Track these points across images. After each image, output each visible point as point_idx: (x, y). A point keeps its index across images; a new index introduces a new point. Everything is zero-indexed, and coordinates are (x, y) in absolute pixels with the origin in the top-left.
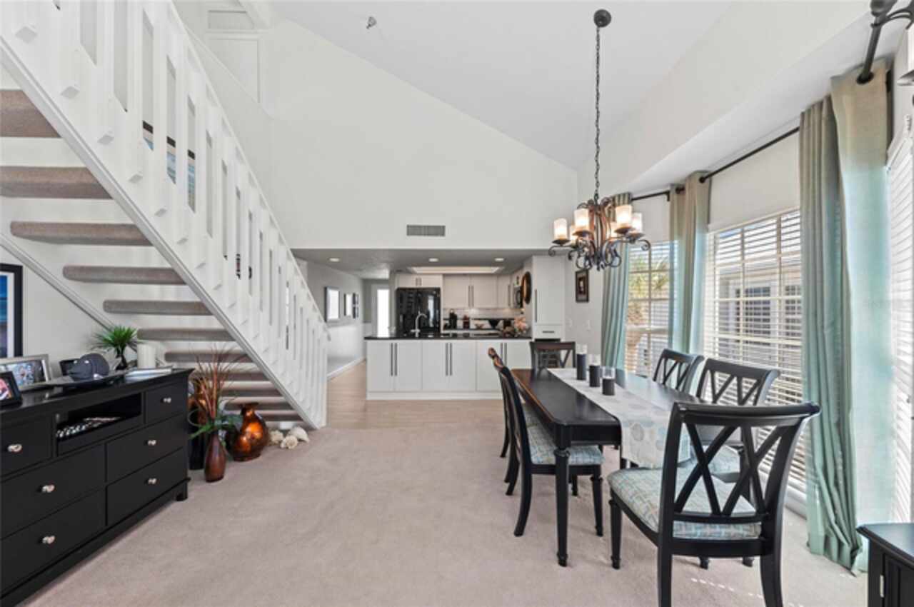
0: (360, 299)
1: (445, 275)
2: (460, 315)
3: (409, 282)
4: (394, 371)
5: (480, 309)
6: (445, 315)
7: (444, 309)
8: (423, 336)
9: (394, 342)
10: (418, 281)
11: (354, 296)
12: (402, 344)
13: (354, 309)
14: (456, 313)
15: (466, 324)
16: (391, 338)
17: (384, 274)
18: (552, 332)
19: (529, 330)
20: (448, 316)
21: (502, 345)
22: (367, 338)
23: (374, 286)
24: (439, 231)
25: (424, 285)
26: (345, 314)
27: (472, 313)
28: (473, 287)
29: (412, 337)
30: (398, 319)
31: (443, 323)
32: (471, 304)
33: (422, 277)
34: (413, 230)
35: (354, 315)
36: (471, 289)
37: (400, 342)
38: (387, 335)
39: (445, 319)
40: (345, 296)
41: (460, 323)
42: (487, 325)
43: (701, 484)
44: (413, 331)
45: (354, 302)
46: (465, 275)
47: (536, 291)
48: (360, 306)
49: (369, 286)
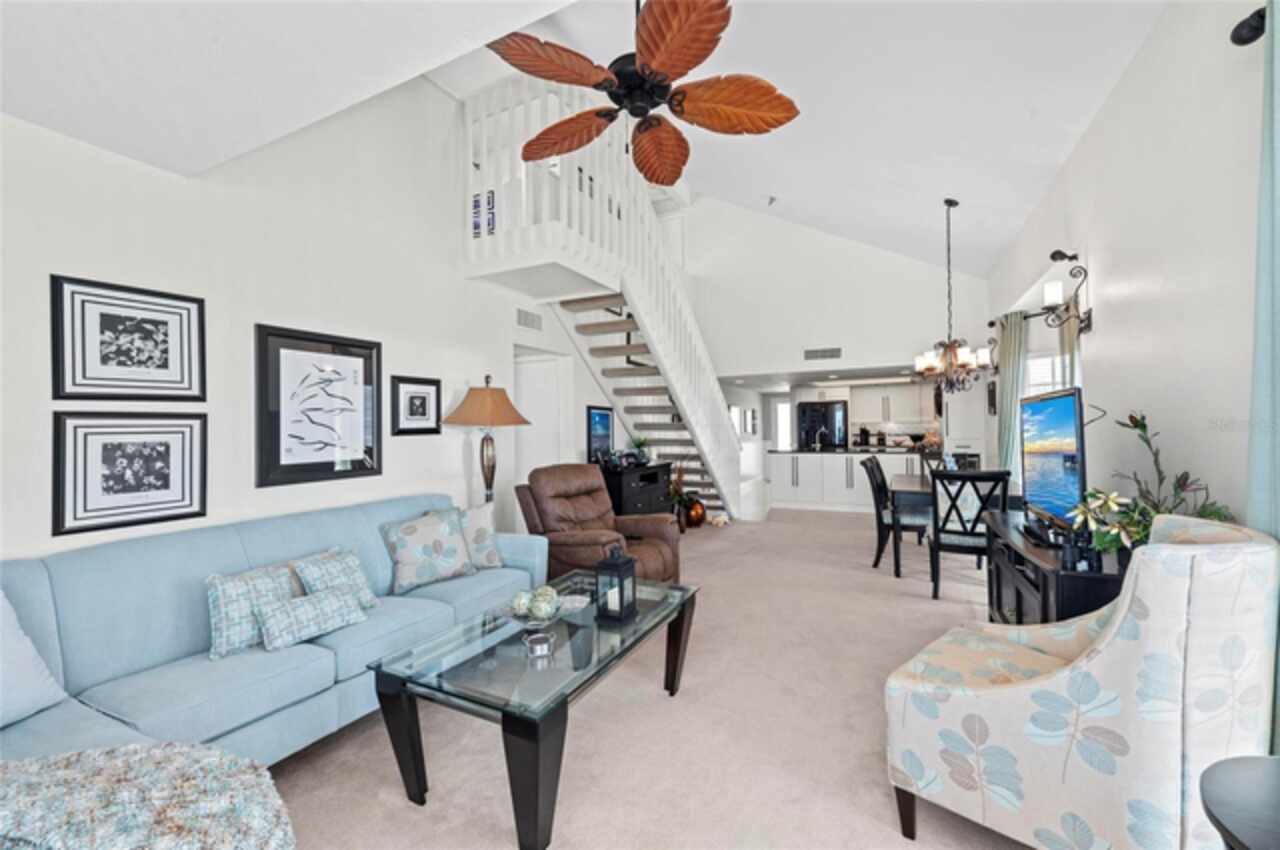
0: (759, 415)
1: (852, 387)
2: (872, 430)
3: (811, 396)
4: (795, 482)
5: (897, 422)
6: (854, 430)
7: (853, 424)
8: (824, 450)
9: (796, 455)
10: (822, 394)
11: (753, 412)
12: (804, 457)
13: (754, 426)
14: (868, 428)
15: (882, 440)
16: (793, 452)
17: (785, 388)
18: (968, 447)
19: (940, 445)
20: (858, 432)
21: (907, 460)
22: (771, 452)
23: (773, 400)
24: (834, 353)
25: (828, 398)
26: (745, 430)
27: (890, 428)
28: (888, 399)
29: (813, 451)
30: (800, 435)
31: (851, 440)
32: (887, 417)
33: (825, 390)
34: (811, 355)
35: (754, 432)
36: (886, 401)
37: (801, 456)
38: (789, 448)
39: (855, 435)
40: (745, 413)
41: (873, 440)
42: (909, 442)
43: (954, 513)
44: (813, 445)
45: (754, 418)
46: (877, 385)
47: (947, 404)
48: (759, 422)
49: (767, 399)
